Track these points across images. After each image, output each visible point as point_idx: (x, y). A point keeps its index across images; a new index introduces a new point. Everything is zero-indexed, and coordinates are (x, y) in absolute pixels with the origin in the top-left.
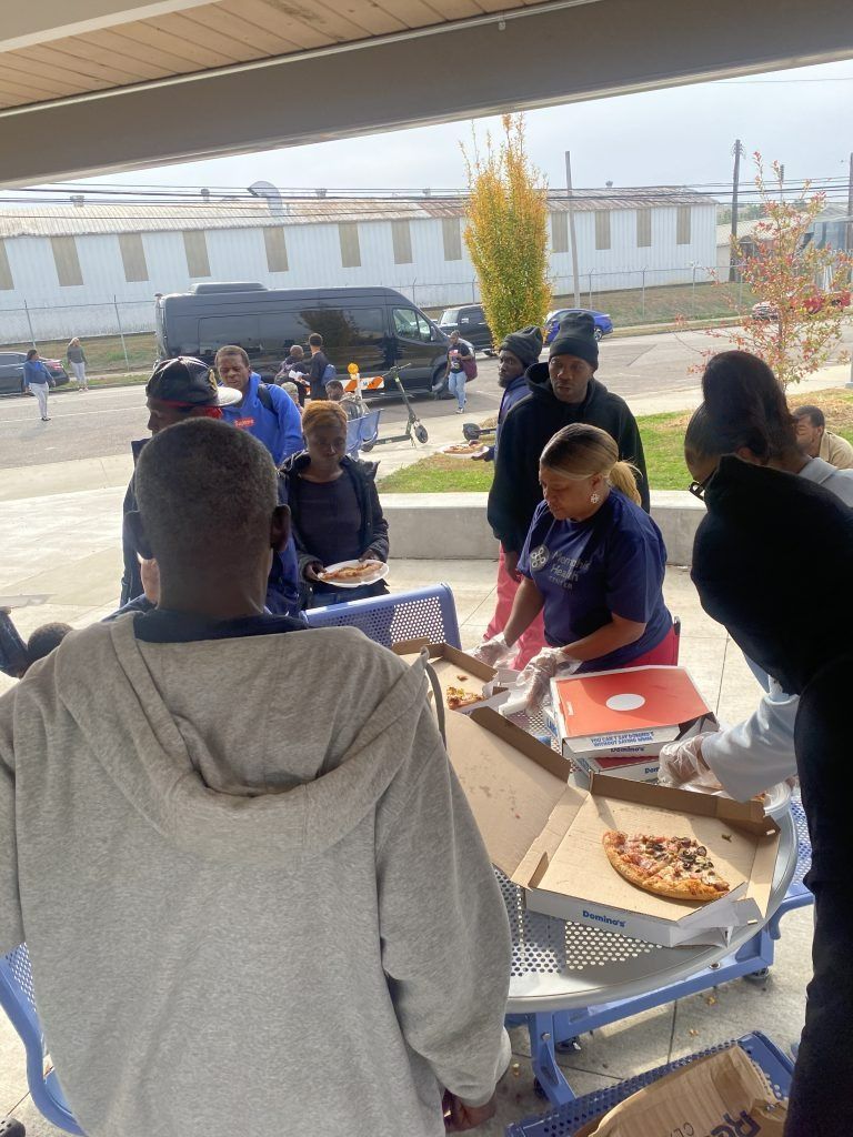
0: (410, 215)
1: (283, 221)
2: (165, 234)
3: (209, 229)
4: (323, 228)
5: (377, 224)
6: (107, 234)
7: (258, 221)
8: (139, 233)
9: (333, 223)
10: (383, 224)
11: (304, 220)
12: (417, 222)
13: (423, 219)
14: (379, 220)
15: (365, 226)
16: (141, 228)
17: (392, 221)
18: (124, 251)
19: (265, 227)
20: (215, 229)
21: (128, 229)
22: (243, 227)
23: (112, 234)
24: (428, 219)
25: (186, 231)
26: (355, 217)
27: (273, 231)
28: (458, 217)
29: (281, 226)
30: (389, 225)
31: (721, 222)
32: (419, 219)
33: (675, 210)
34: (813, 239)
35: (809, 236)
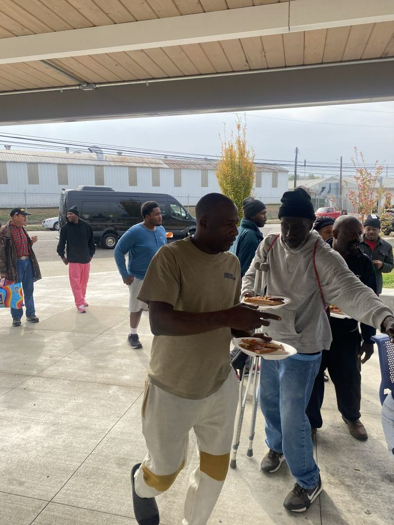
0: (160, 166)
1: (104, 163)
2: (49, 165)
3: (70, 164)
4: (122, 168)
5: (145, 169)
6: (22, 162)
7: (92, 163)
8: (37, 163)
9: (126, 166)
10: (148, 169)
11: (112, 164)
12: (163, 169)
13: (166, 168)
14: (147, 167)
15: (140, 169)
16: (38, 161)
17: (152, 168)
18: (29, 170)
19: (95, 165)
20: (72, 164)
21: (32, 161)
22: (85, 165)
23: (25, 162)
24: (168, 168)
25: (59, 164)
26: (136, 165)
27: (99, 168)
28: (180, 169)
29: (103, 166)
30: (151, 170)
31: (290, 179)
32: (164, 168)
33: (271, 173)
34: (325, 190)
35: (323, 188)
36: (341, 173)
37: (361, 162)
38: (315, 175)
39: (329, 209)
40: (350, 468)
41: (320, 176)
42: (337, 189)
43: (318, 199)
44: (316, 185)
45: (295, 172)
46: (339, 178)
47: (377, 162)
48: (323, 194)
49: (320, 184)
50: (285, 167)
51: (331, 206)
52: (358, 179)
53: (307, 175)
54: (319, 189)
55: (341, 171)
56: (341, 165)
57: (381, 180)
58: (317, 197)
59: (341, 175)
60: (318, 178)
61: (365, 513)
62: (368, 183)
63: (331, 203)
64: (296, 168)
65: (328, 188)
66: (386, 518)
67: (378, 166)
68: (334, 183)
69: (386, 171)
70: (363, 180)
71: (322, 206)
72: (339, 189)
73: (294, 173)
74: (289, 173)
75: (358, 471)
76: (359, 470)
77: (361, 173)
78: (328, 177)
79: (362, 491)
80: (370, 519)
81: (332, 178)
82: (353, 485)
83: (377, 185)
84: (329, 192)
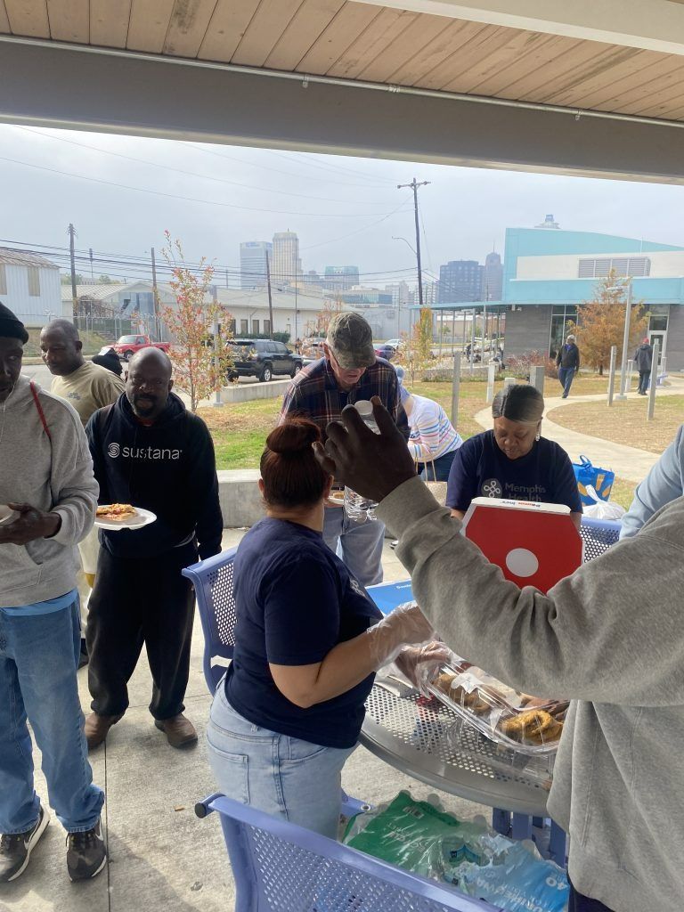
31: (63, 282)
33: (26, 268)
34: (130, 304)
35: (127, 302)
36: (154, 277)
37: (178, 258)
38: (111, 278)
39: (138, 337)
40: (167, 810)
41: (119, 279)
42: (150, 303)
43: (118, 320)
44: (114, 294)
45: (73, 269)
46: (152, 284)
47: (203, 259)
48: (128, 312)
49: (119, 294)
50: (50, 259)
51: (143, 334)
52: (177, 286)
53: (97, 277)
54: (119, 302)
55: (154, 273)
56: (153, 262)
57: (214, 291)
58: (117, 316)
59: (154, 280)
60: (117, 283)
61: (192, 889)
62: (192, 295)
63: (141, 327)
64: (73, 262)
65: (135, 301)
66: (227, 884)
67: (204, 267)
68: (144, 294)
69: (225, 277)
70: (184, 289)
71: (126, 333)
72: (153, 303)
73: (70, 272)
74: (62, 271)
75: (180, 812)
76: (182, 809)
77: (181, 277)
78: (134, 281)
79: (187, 848)
80: (200, 898)
81: (139, 285)
82: (172, 842)
83: (208, 298)
84: (137, 309)
